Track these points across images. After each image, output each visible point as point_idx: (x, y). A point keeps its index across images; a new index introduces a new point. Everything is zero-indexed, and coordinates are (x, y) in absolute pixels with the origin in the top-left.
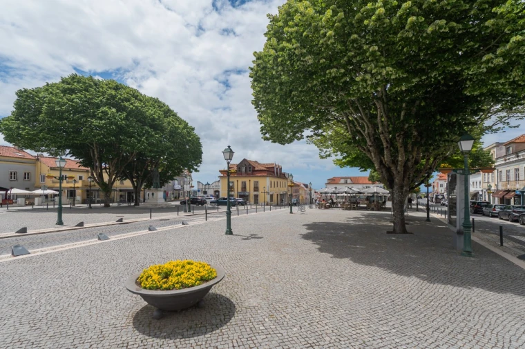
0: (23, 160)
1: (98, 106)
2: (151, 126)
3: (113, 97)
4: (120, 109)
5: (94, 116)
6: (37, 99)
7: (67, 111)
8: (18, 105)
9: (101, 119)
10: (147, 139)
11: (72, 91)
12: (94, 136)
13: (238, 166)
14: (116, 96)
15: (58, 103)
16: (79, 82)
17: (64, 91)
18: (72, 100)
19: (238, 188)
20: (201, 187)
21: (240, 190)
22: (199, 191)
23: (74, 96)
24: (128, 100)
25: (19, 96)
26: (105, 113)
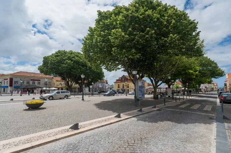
0: (49, 78)
1: (65, 60)
2: (82, 65)
3: (69, 57)
4: (72, 61)
5: (63, 64)
6: (48, 59)
7: (56, 62)
8: (44, 61)
9: (65, 64)
10: (80, 70)
11: (58, 56)
12: (63, 70)
13: (121, 78)
14: (70, 57)
15: (53, 60)
16: (60, 53)
17: (56, 56)
18: (57, 59)
19: (121, 87)
20: (109, 87)
21: (122, 88)
22: (108, 88)
23: (58, 58)
24: (74, 57)
25: (44, 59)
26: (67, 62)
